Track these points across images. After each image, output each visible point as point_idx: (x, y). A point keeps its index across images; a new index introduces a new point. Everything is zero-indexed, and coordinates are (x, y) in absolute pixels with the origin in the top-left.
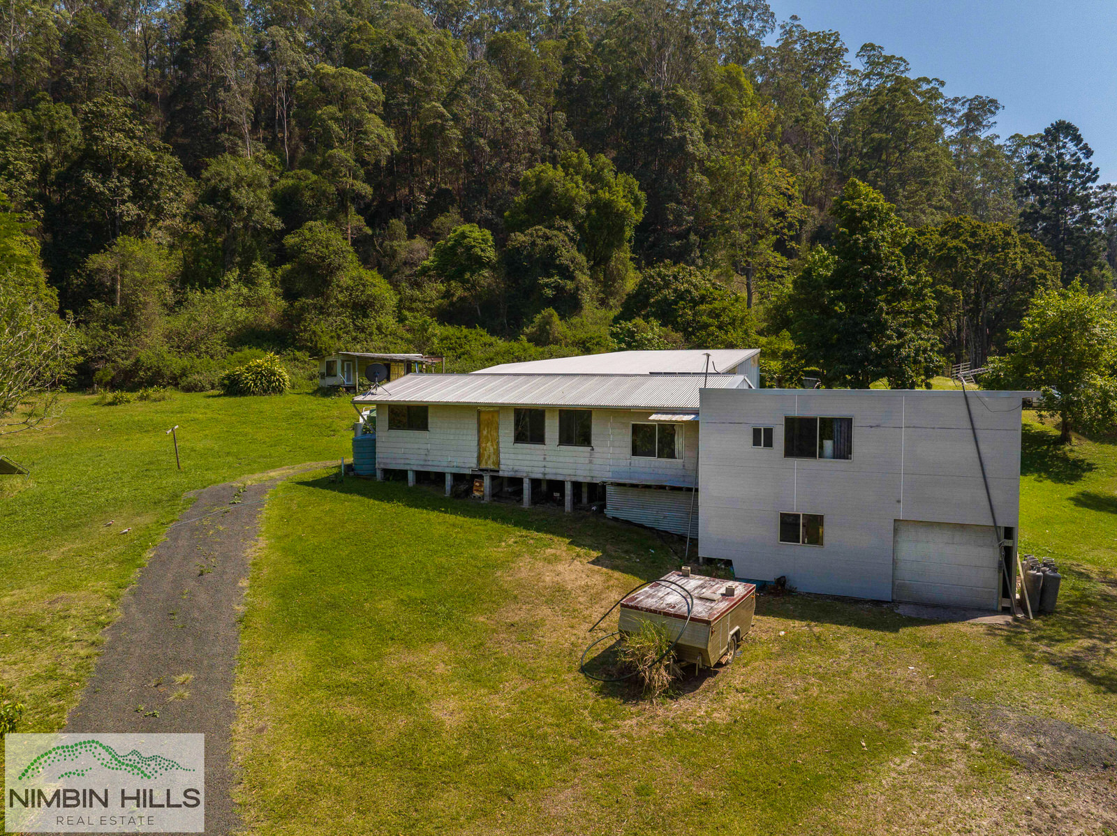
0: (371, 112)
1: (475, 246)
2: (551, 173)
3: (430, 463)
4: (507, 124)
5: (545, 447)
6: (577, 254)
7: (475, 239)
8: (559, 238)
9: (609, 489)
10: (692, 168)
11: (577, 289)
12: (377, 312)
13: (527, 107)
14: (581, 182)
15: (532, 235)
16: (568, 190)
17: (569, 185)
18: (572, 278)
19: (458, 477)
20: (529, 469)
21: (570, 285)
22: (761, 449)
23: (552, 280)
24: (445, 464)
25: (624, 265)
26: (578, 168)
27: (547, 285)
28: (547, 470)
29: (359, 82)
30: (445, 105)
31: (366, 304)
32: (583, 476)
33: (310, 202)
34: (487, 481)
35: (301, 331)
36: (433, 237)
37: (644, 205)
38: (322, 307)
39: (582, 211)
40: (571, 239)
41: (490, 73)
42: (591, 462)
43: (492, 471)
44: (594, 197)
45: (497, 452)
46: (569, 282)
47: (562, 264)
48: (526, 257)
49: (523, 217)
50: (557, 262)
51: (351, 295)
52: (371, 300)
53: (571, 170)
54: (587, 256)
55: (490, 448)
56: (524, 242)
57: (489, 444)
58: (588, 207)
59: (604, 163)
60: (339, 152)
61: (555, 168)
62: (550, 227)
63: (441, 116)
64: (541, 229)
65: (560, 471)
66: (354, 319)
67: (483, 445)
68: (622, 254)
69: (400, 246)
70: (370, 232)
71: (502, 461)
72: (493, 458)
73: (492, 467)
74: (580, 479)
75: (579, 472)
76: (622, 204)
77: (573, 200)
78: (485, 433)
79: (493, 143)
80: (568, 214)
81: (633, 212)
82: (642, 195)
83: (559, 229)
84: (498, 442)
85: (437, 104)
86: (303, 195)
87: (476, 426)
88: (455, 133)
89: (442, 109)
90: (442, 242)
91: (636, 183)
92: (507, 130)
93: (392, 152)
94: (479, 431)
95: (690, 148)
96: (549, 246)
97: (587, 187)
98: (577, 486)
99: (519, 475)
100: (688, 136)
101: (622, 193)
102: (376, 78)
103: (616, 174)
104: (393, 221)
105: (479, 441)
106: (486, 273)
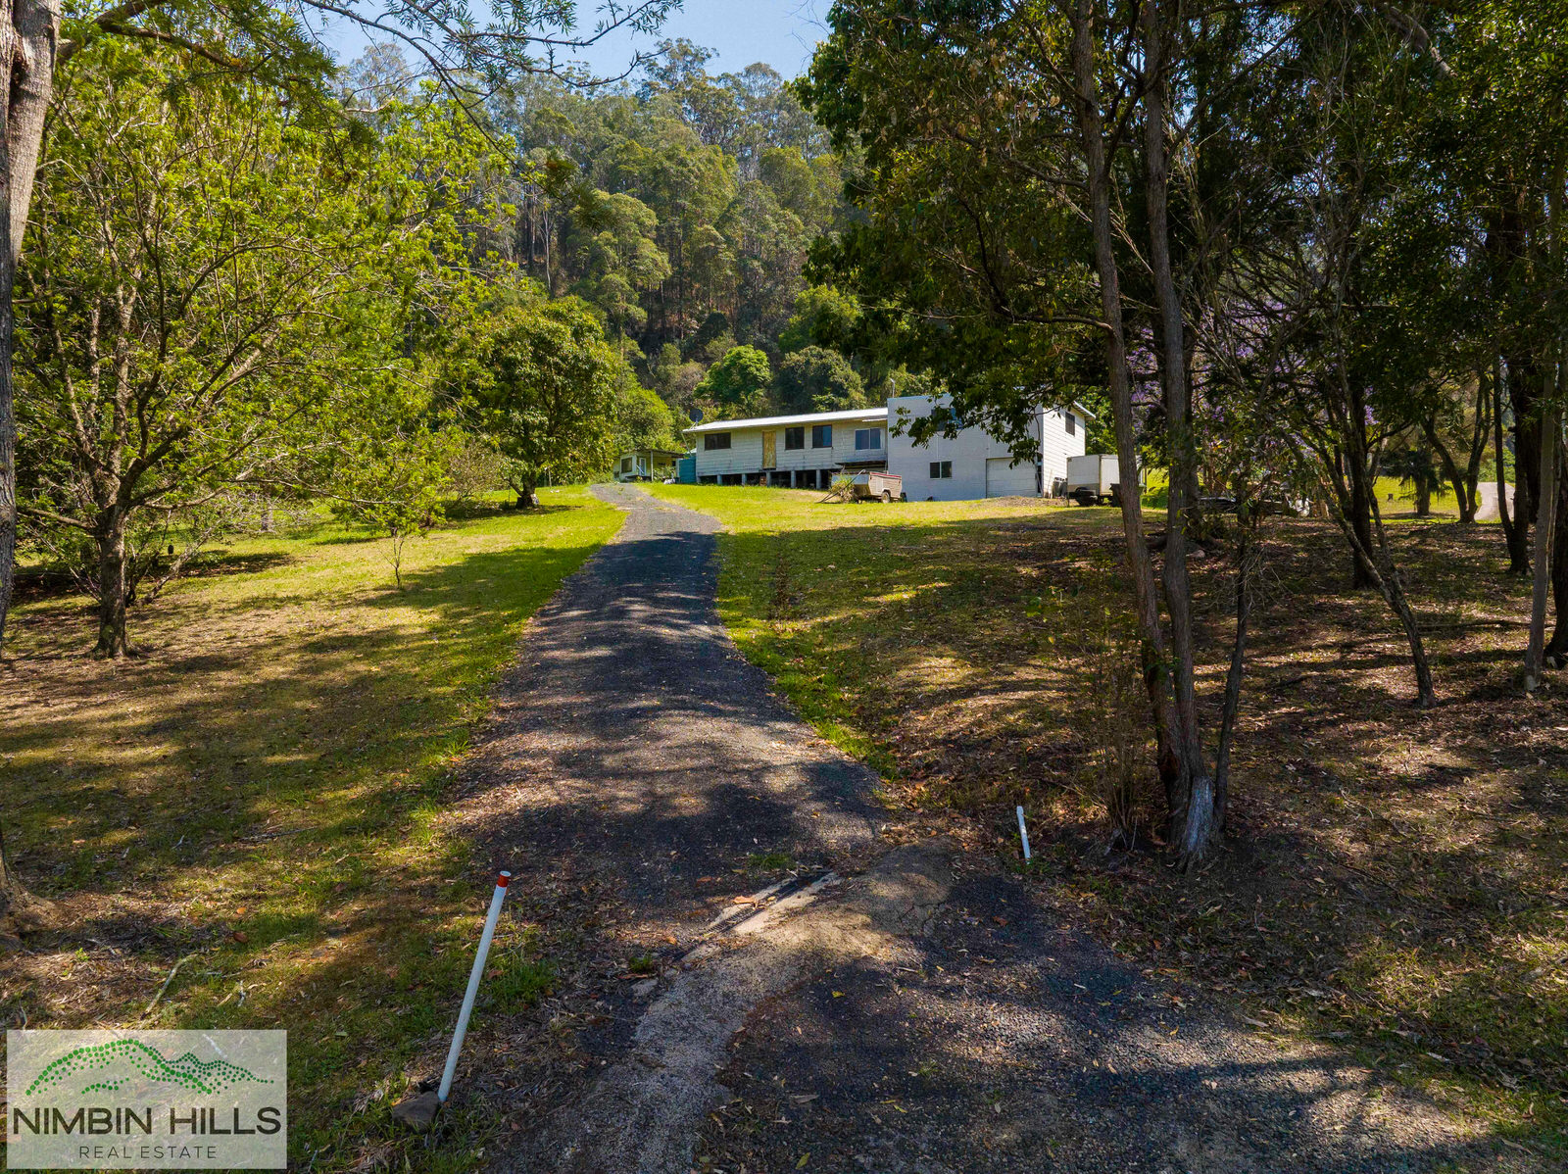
0: (644, 236)
4: (781, 246)
13: (802, 227)
29: (629, 205)
30: (717, 227)
36: (707, 360)
41: (764, 194)
48: (800, 376)
49: (798, 337)
50: (831, 380)
60: (613, 277)
63: (714, 239)
69: (674, 370)
70: (644, 356)
79: (767, 265)
85: (710, 227)
88: (727, 256)
89: (715, 232)
90: (718, 363)
92: (782, 251)
93: (665, 274)
102: (648, 200)
104: (667, 345)
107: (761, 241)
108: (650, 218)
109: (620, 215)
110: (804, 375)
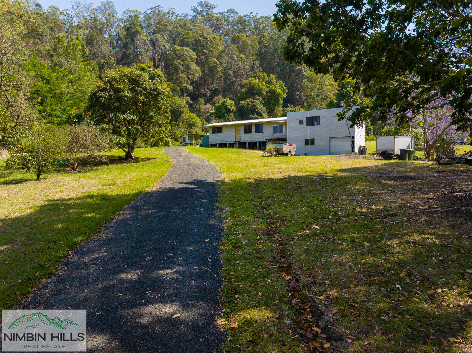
0: (192, 62)
2: (254, 81)
3: (223, 141)
4: (239, 65)
5: (252, 134)
6: (263, 107)
7: (228, 103)
8: (257, 102)
9: (267, 142)
10: (305, 80)
12: (195, 127)
13: (246, 59)
14: (264, 84)
15: (247, 101)
16: (260, 86)
18: (261, 116)
19: (230, 143)
20: (248, 140)
21: (260, 118)
22: (301, 125)
23: (255, 116)
24: (227, 141)
25: (280, 112)
26: (263, 79)
27: (253, 118)
28: (252, 140)
29: (188, 52)
30: (217, 59)
31: (192, 124)
34: (237, 144)
36: (213, 104)
37: (286, 91)
39: (265, 93)
40: (261, 103)
41: (233, 48)
42: (263, 136)
44: (269, 89)
47: (258, 111)
48: (245, 109)
49: (245, 96)
50: (256, 110)
51: (187, 121)
52: (194, 123)
53: (261, 80)
54: (266, 108)
56: (245, 104)
57: (238, 135)
58: (267, 92)
59: (272, 77)
60: (181, 75)
61: (255, 79)
62: (254, 99)
63: (216, 63)
64: (251, 100)
65: (256, 139)
66: (188, 129)
68: (279, 108)
69: (202, 107)
72: (239, 138)
73: (239, 140)
75: (260, 139)
76: (278, 91)
77: (262, 89)
78: (237, 132)
79: (234, 72)
80: (260, 94)
82: (286, 88)
83: (257, 99)
84: (240, 134)
85: (215, 59)
87: (235, 130)
88: (220, 69)
89: (216, 61)
90: (217, 105)
91: (284, 84)
92: (239, 67)
93: (199, 75)
94: (235, 132)
95: (304, 73)
96: (253, 105)
97: (266, 85)
98: (259, 142)
99: (245, 142)
101: (278, 87)
102: (194, 50)
103: (277, 81)
104: (200, 99)
105: (235, 134)
106: (232, 114)
107: (232, 64)
108: (194, 55)
109: (184, 54)
110: (247, 109)
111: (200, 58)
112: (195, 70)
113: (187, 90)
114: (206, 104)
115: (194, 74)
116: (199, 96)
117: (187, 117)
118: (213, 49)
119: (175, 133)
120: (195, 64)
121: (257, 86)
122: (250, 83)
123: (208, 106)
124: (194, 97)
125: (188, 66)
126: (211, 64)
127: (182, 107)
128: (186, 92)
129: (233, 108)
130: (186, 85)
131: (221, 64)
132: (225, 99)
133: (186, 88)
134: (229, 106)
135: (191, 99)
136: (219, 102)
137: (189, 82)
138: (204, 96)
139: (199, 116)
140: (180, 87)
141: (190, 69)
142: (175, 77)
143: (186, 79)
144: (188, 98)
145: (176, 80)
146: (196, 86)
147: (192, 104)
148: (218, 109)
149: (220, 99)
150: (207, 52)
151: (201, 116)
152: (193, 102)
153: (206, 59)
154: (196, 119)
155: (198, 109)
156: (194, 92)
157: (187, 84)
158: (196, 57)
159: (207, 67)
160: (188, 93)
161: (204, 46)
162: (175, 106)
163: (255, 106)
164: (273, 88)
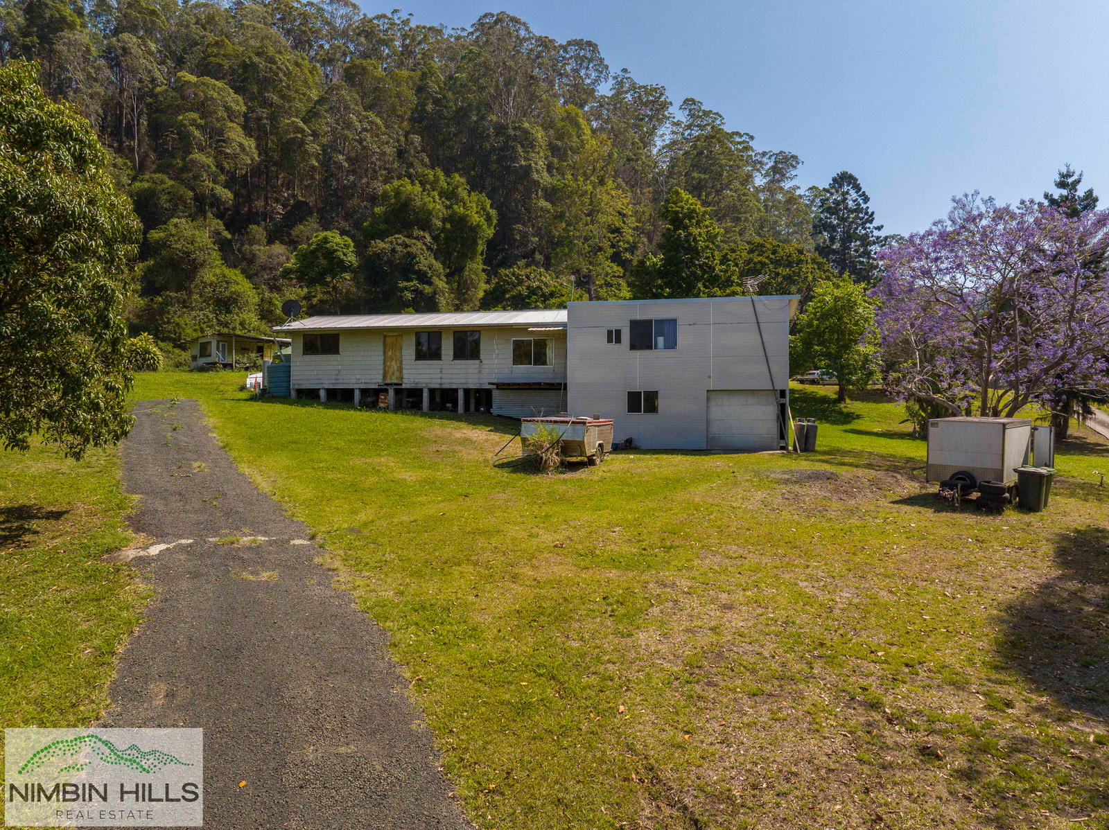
0: (232, 121)
1: (337, 250)
2: (409, 187)
3: (341, 381)
4: (365, 143)
5: (441, 362)
6: (434, 261)
7: (337, 244)
8: (417, 247)
9: (496, 393)
10: (537, 194)
11: (435, 293)
12: (240, 309)
13: (383, 129)
14: (437, 197)
15: (391, 243)
16: (425, 204)
17: (427, 199)
18: (430, 283)
19: (364, 392)
20: (428, 381)
21: (427, 289)
22: (613, 346)
23: (412, 284)
24: (354, 381)
25: (477, 275)
26: (434, 185)
27: (406, 288)
28: (443, 381)
29: (221, 92)
30: (304, 121)
31: (229, 300)
32: (473, 384)
33: (167, 205)
34: (391, 393)
35: (164, 323)
36: (292, 243)
37: (495, 221)
38: (184, 302)
39: (439, 224)
40: (429, 248)
41: (348, 95)
42: (480, 372)
43: (396, 384)
44: (450, 212)
45: (400, 369)
46: (426, 287)
47: (420, 270)
48: (386, 262)
49: (383, 226)
50: (416, 268)
51: (214, 291)
52: (234, 296)
53: (428, 186)
54: (443, 263)
55: (394, 365)
56: (384, 248)
57: (393, 363)
58: (444, 221)
59: (458, 181)
60: (198, 156)
61: (413, 184)
62: (408, 237)
63: (301, 131)
64: (401, 238)
65: (454, 381)
66: (217, 315)
67: (388, 364)
68: (475, 266)
69: (259, 250)
70: (229, 236)
71: (405, 376)
72: (397, 374)
73: (396, 381)
74: (471, 386)
75: (470, 381)
76: (476, 219)
77: (430, 213)
78: (390, 353)
79: (351, 160)
80: (425, 225)
81: (485, 227)
82: (493, 212)
83: (417, 238)
84: (401, 362)
85: (297, 120)
86: (159, 198)
87: (382, 348)
88: (314, 148)
89: (301, 124)
90: (305, 246)
91: (488, 203)
92: (365, 148)
93: (252, 160)
94: (384, 353)
95: (535, 176)
96: (408, 253)
97: (443, 203)
98: (467, 391)
99: (419, 386)
100: (533, 165)
101: (475, 210)
102: (237, 90)
103: (469, 192)
104: (253, 227)
105: (384, 360)
106: (347, 276)
107: (346, 138)
108: (238, 103)
109: (206, 99)
110: (390, 262)
111: (254, 115)
112: (241, 145)
113: (216, 202)
114: (270, 242)
115: (235, 156)
116: (252, 218)
117: (214, 279)
118: (292, 94)
119: (178, 324)
120: (239, 129)
121: (418, 203)
122: (398, 193)
123: (278, 248)
124: (237, 221)
125: (221, 132)
126: (287, 132)
127: (201, 249)
128: (212, 205)
129: (352, 258)
130: (211, 185)
131: (315, 134)
132: (328, 234)
133: (214, 195)
134: (340, 254)
135: (228, 227)
136: (308, 239)
137: (222, 178)
138: (265, 220)
139: (249, 277)
140: (193, 189)
141: (224, 141)
142: (179, 162)
143: (214, 168)
144: (218, 224)
145: (184, 169)
146: (243, 192)
147: (230, 241)
148: (308, 259)
149: (312, 233)
150: (275, 98)
151: (256, 274)
152: (233, 234)
153: (273, 118)
154: (242, 285)
155: (249, 256)
156: (237, 206)
157: (215, 182)
158: (244, 109)
159: (272, 141)
160: (218, 208)
161: (267, 83)
162: (179, 246)
163: (411, 256)
164: (460, 210)
